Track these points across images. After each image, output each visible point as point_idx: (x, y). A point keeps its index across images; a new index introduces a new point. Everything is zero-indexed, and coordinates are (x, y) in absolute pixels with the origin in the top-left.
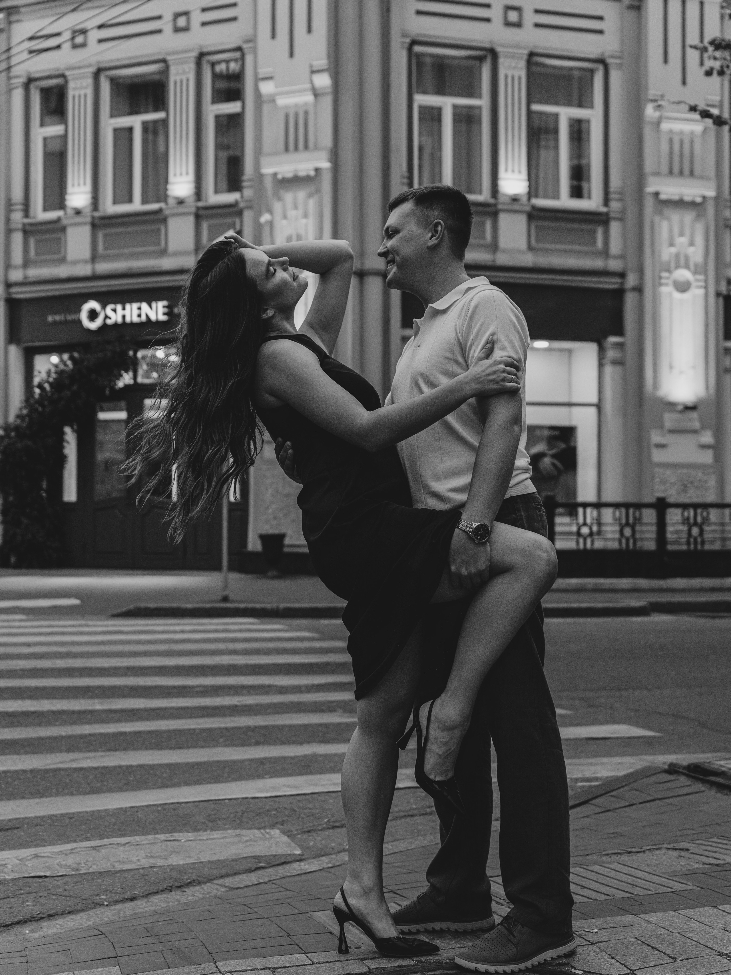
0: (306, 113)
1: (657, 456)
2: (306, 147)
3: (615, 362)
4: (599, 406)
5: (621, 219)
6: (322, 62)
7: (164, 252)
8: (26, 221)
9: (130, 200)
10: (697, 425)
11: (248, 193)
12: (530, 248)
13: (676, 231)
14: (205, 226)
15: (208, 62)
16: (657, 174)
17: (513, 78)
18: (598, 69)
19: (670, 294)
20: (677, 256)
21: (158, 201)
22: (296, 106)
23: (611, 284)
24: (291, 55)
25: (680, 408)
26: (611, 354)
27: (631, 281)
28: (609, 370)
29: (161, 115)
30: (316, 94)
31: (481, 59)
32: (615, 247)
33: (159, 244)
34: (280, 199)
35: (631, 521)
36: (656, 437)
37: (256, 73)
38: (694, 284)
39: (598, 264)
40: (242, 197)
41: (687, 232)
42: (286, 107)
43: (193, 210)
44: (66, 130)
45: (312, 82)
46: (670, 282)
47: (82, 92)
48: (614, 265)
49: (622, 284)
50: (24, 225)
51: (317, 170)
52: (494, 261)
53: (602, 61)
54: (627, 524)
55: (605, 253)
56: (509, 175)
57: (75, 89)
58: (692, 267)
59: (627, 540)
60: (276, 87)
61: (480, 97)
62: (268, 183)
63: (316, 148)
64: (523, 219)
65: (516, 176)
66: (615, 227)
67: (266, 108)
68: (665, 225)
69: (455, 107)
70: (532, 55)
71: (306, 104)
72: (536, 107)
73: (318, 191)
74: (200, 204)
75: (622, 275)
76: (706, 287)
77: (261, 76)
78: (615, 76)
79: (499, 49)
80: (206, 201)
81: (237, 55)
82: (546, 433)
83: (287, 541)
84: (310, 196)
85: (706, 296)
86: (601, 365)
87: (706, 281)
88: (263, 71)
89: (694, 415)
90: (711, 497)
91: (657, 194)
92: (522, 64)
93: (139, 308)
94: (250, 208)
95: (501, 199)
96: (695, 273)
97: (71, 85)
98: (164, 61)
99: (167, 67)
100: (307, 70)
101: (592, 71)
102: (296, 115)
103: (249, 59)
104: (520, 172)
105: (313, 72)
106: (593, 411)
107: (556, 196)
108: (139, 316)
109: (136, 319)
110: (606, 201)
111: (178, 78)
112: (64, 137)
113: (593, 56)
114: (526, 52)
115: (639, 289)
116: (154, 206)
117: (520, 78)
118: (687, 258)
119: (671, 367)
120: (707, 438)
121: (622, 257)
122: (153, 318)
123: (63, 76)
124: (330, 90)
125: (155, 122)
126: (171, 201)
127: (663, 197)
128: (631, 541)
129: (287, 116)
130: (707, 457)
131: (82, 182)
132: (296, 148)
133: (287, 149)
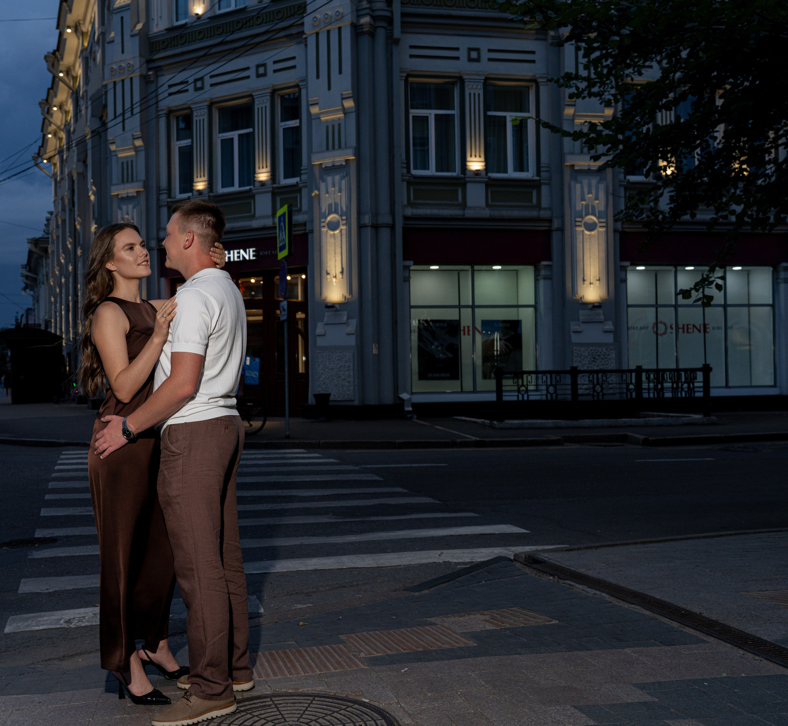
0: (339, 125)
1: (575, 339)
2: (340, 147)
3: (545, 278)
4: (535, 307)
5: (548, 184)
6: (348, 92)
7: (253, 217)
8: (169, 200)
9: (233, 185)
10: (602, 317)
11: (304, 177)
12: (487, 205)
13: (586, 190)
14: (278, 199)
15: (279, 95)
16: (572, 153)
17: (474, 94)
18: (532, 86)
19: (583, 231)
20: (587, 206)
21: (249, 185)
22: (333, 120)
23: (543, 227)
24: (329, 88)
25: (591, 306)
26: (543, 272)
27: (556, 224)
28: (542, 283)
29: (250, 130)
30: (345, 112)
31: (453, 84)
32: (545, 203)
33: (250, 211)
34: (324, 181)
35: (554, 383)
36: (574, 327)
37: (308, 101)
38: (599, 225)
39: (534, 214)
40: (301, 180)
41: (594, 191)
42: (327, 121)
43: (271, 189)
44: (192, 142)
45: (343, 105)
46: (582, 224)
47: (201, 118)
48: (544, 214)
49: (550, 226)
50: (168, 202)
51: (347, 161)
52: (464, 215)
53: (534, 81)
54: (551, 385)
55: (538, 206)
56: (473, 159)
57: (196, 116)
58: (597, 215)
59: (551, 395)
60: (320, 110)
61: (453, 109)
62: (317, 171)
63: (346, 147)
64: (483, 186)
65: (478, 159)
66: (545, 190)
67: (314, 122)
68: (578, 186)
69: (436, 115)
70: (486, 79)
71: (339, 119)
72: (490, 113)
73: (348, 175)
74: (274, 185)
75: (550, 221)
76: (607, 227)
77: (310, 103)
78: (543, 90)
79: (465, 77)
80: (279, 183)
81: (297, 89)
82: (501, 325)
83: (332, 398)
84: (342, 178)
85: (607, 231)
86: (536, 280)
87: (607, 222)
88: (312, 99)
89: (600, 311)
90: (612, 365)
91: (573, 166)
92: (481, 86)
93: (239, 253)
94: (306, 187)
95: (468, 174)
96: (598, 218)
97: (195, 114)
98: (251, 96)
99: (253, 100)
100: (340, 98)
101: (528, 87)
102: (333, 126)
103: (303, 92)
104: (480, 157)
105: (343, 99)
106: (531, 310)
107: (505, 171)
108: (239, 257)
109: (236, 259)
110: (538, 173)
111: (260, 106)
112: (191, 147)
113: (528, 78)
114: (483, 78)
115: (561, 230)
116: (247, 188)
117: (479, 94)
118: (593, 207)
119: (584, 280)
120: (609, 326)
121: (550, 209)
122: (247, 257)
123: (190, 108)
124: (354, 110)
125: (247, 134)
126: (257, 184)
127: (576, 168)
128: (554, 396)
129: (327, 127)
130: (609, 339)
131: (202, 175)
132: (333, 148)
133: (328, 149)
